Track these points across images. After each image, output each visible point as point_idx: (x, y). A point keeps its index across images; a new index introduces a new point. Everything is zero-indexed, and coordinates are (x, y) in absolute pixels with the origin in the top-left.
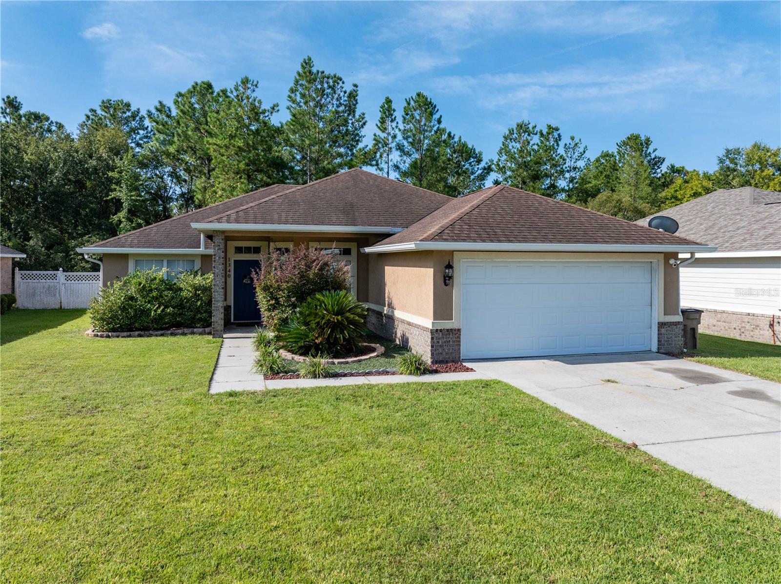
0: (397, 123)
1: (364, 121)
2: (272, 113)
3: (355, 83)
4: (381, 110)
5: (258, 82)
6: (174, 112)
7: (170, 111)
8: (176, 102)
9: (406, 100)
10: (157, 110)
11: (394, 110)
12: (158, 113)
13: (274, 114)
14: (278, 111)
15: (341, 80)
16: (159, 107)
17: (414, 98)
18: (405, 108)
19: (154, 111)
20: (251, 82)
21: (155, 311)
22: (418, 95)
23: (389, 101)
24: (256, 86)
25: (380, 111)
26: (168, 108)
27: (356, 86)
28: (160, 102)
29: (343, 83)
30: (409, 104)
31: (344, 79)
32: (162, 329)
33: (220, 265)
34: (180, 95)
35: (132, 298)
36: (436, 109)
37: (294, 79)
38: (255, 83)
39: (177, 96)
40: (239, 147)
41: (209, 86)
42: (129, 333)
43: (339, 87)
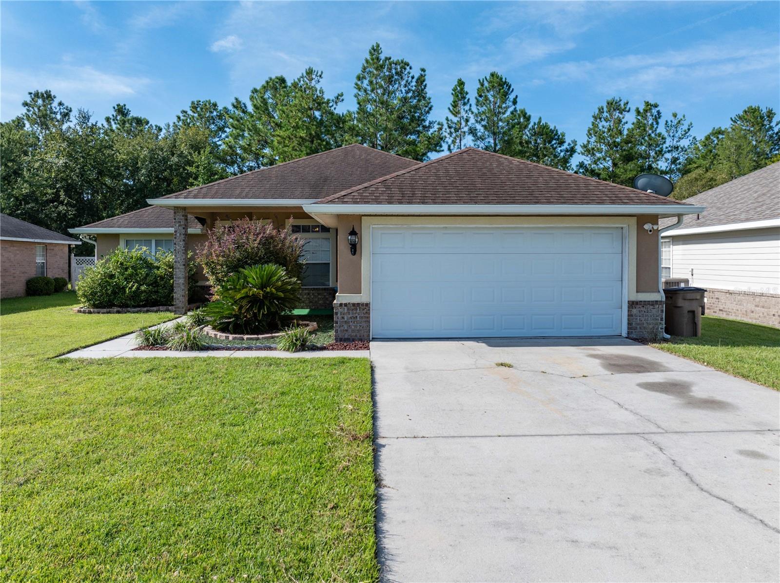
0: (470, 105)
1: (429, 106)
2: (336, 103)
3: (422, 67)
4: (454, 92)
5: (322, 72)
6: (250, 109)
7: (245, 107)
8: (252, 98)
9: (479, 80)
10: (234, 106)
11: (467, 93)
12: (235, 109)
13: (339, 104)
14: (343, 100)
15: (408, 65)
16: (235, 104)
17: (488, 78)
18: (478, 90)
19: (230, 108)
20: (315, 73)
21: (130, 288)
22: (492, 75)
23: (461, 83)
24: (320, 76)
25: (452, 94)
26: (244, 104)
27: (423, 70)
28: (236, 99)
29: (411, 68)
30: (482, 85)
31: (411, 64)
32: (139, 306)
33: (180, 241)
34: (255, 91)
35: (112, 276)
36: (511, 89)
37: (361, 66)
38: (319, 73)
39: (253, 92)
40: (301, 137)
41: (282, 81)
43: (406, 73)
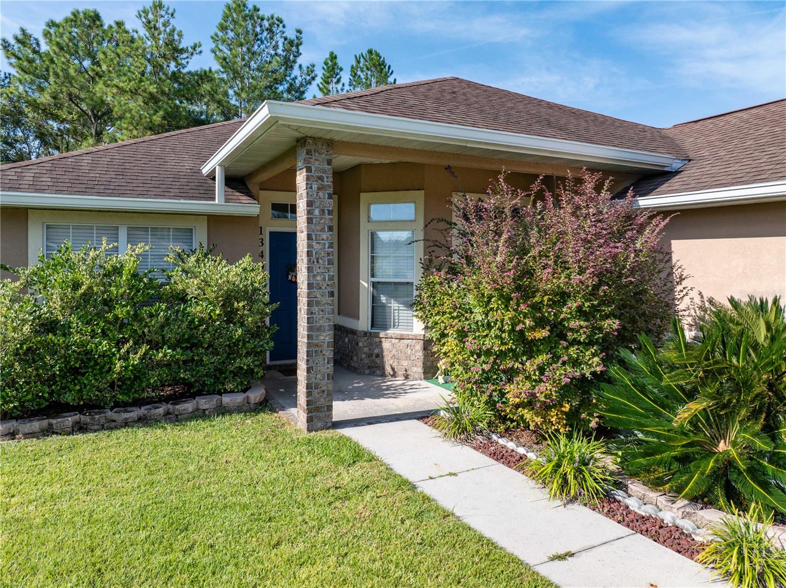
0: (343, 85)
1: (313, 75)
2: (192, 54)
3: (299, 28)
4: (325, 67)
5: (174, 11)
6: (44, 47)
7: (38, 44)
8: (47, 34)
9: (356, 56)
10: (18, 41)
11: (341, 69)
12: (20, 45)
13: (195, 57)
14: (201, 52)
15: (281, 22)
16: (20, 37)
17: (364, 55)
18: (352, 67)
19: (12, 41)
20: (165, 9)
21: (125, 358)
22: (370, 52)
23: (333, 57)
24: (172, 15)
25: (324, 68)
26: (36, 39)
27: (299, 32)
28: (23, 30)
29: (284, 27)
30: (359, 62)
31: (285, 22)
33: (323, 230)
34: (52, 24)
35: (49, 326)
36: (390, 71)
37: (222, 13)
38: (170, 11)
39: (49, 26)
40: (150, 93)
41: (96, 18)
42: (45, 423)
43: (278, 31)
